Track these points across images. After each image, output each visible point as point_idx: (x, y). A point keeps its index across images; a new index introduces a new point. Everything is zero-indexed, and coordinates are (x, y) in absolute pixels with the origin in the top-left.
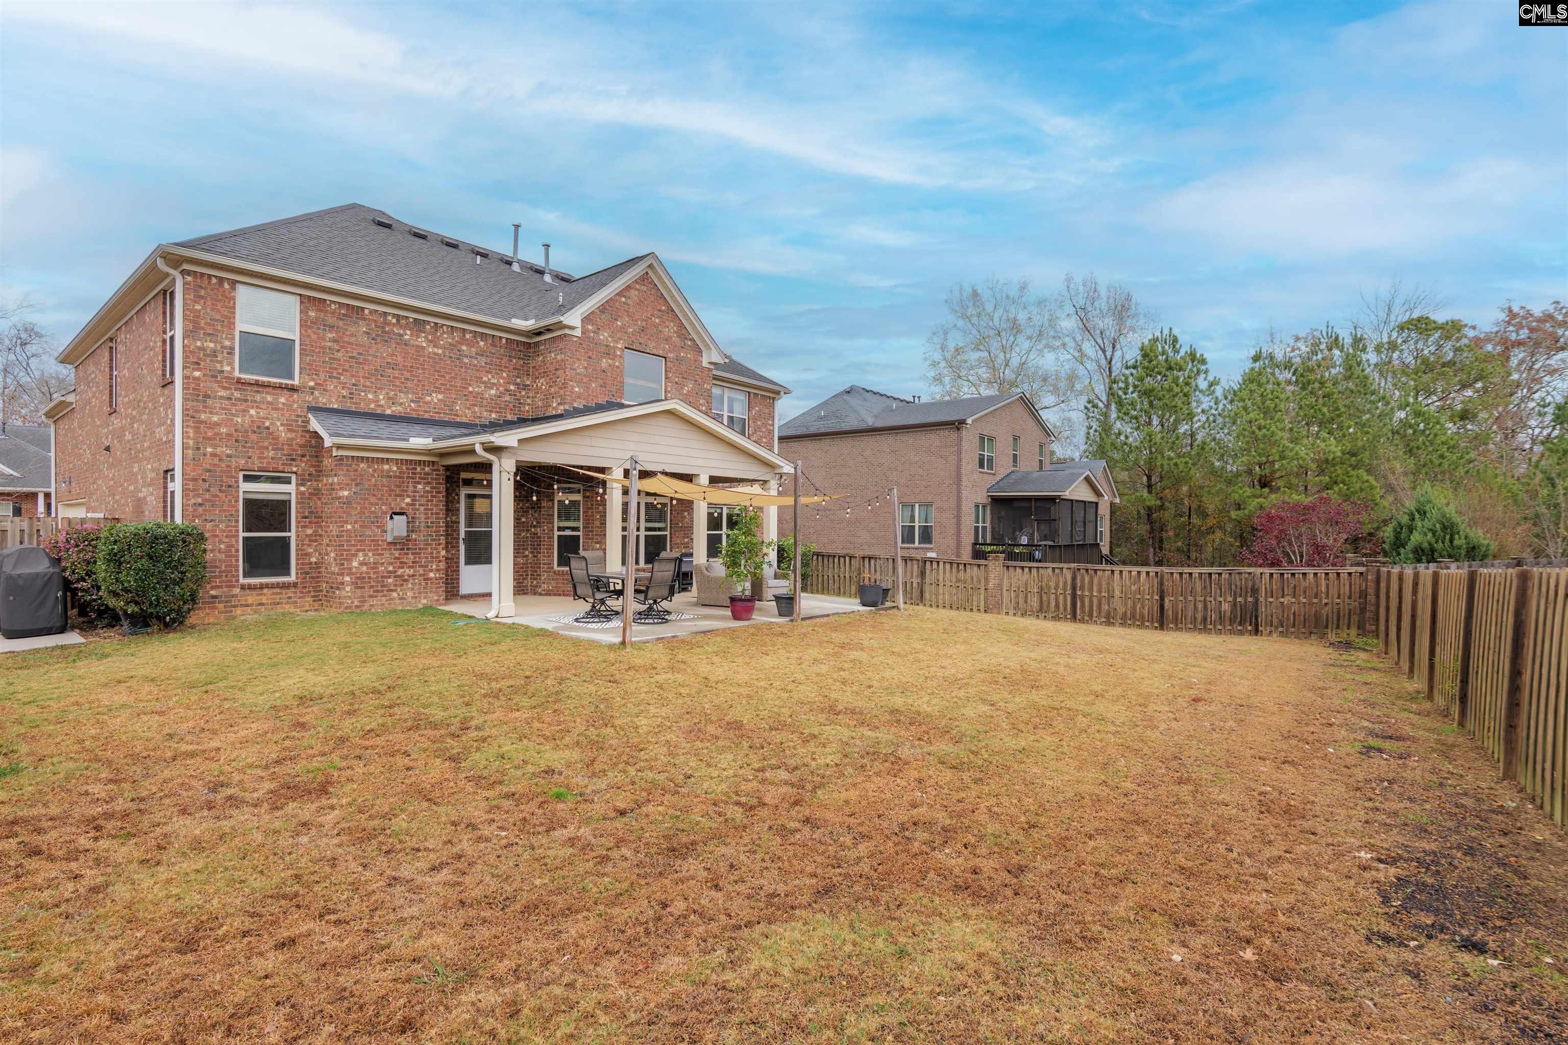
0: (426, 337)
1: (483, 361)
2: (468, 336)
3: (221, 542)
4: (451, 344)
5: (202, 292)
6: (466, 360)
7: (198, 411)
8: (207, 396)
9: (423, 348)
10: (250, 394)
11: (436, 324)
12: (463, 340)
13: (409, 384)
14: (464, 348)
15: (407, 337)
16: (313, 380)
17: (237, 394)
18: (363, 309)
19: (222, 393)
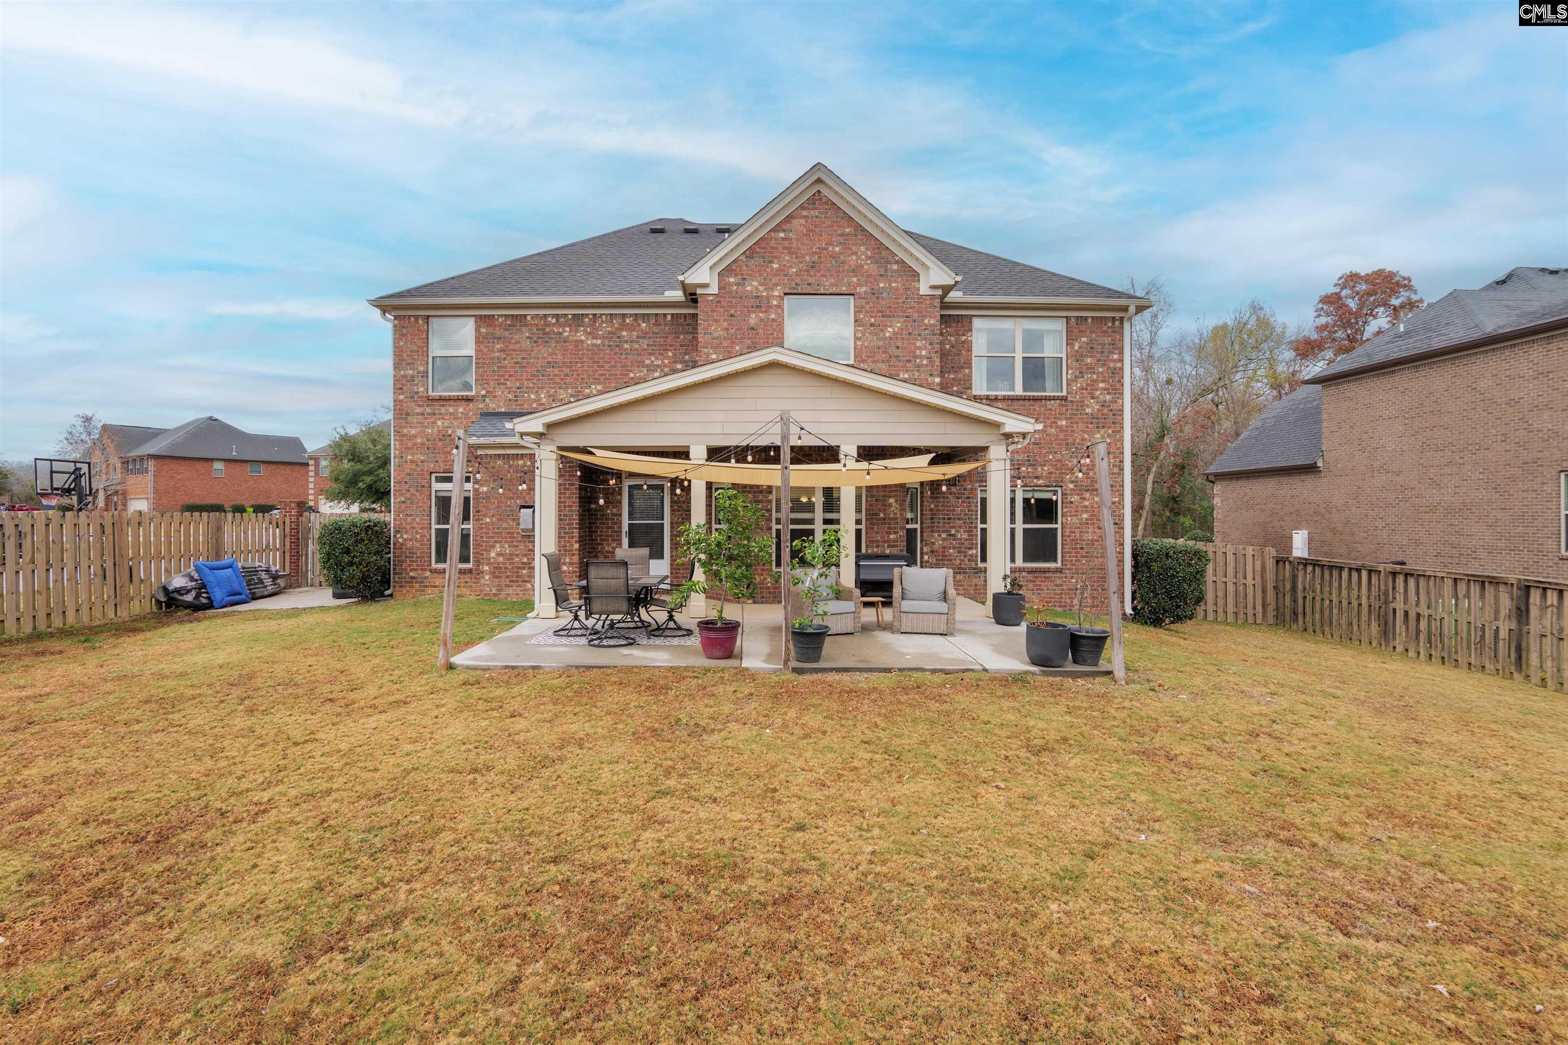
0: (585, 331)
1: (644, 343)
2: (628, 321)
3: (417, 533)
4: (610, 333)
5: (405, 331)
6: (626, 346)
7: (401, 427)
8: (407, 414)
9: (582, 342)
10: (437, 408)
11: (594, 315)
12: (623, 327)
13: (568, 380)
14: (624, 333)
15: (566, 334)
16: (484, 388)
17: (428, 410)
18: (525, 316)
19: (419, 410)
